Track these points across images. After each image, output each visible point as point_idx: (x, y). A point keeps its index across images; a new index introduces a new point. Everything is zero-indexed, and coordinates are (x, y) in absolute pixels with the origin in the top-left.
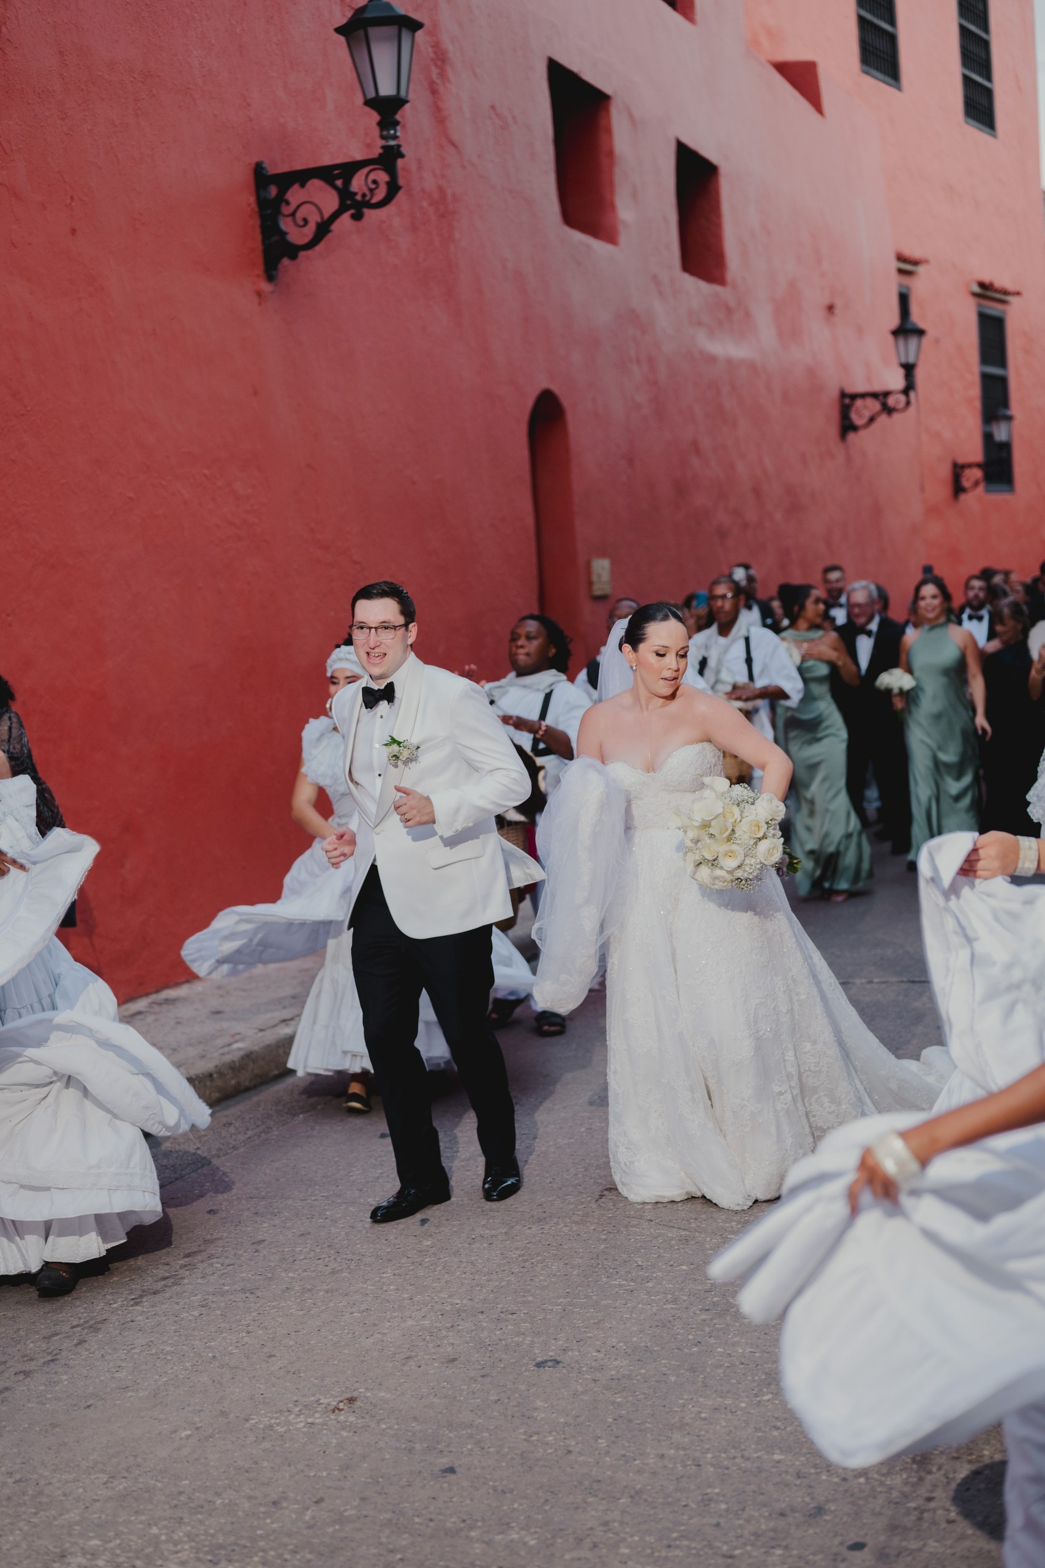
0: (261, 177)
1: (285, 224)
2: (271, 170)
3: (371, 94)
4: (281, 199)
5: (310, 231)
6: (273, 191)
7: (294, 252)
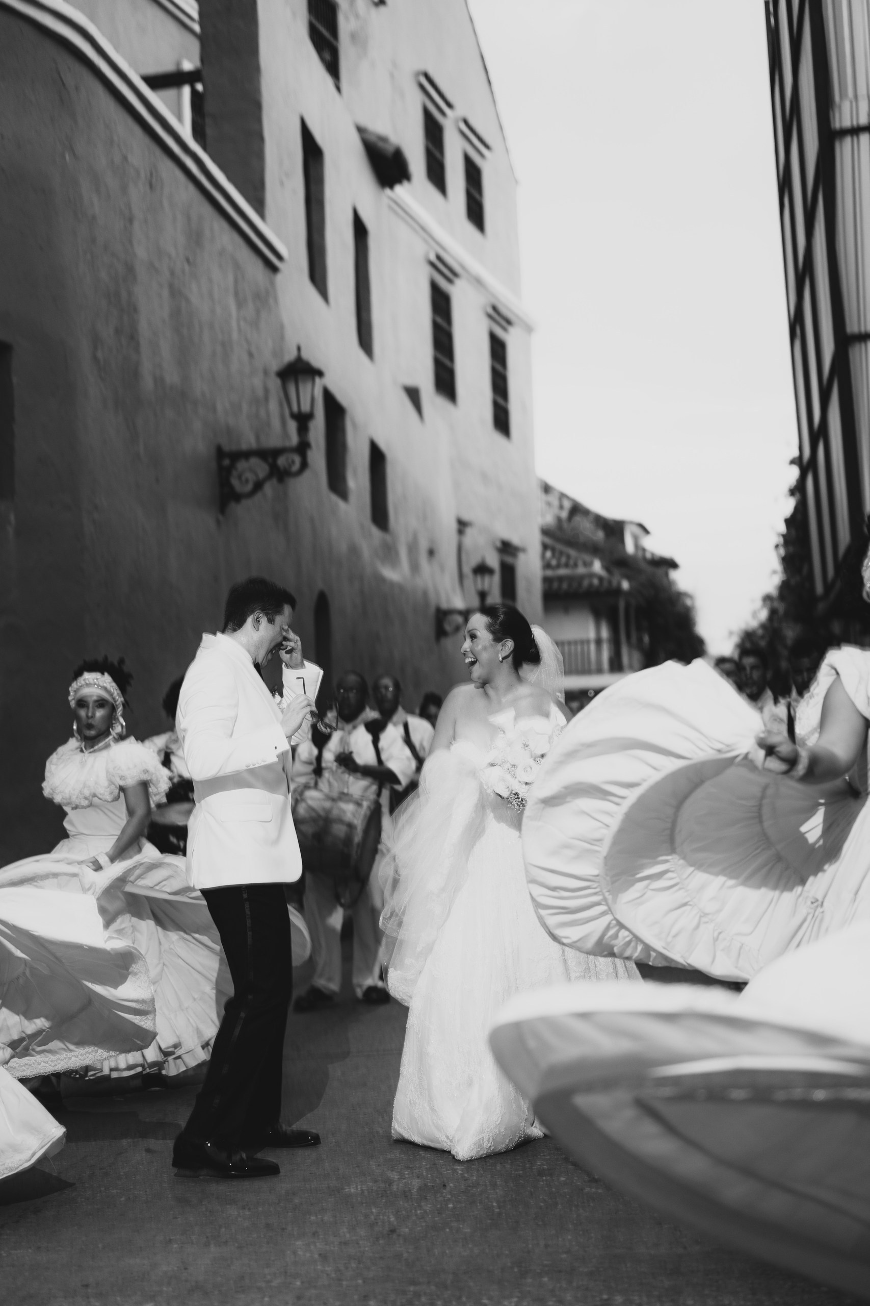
0: (220, 453)
1: (235, 482)
2: (227, 448)
3: (295, 408)
4: (232, 466)
5: (249, 487)
6: (226, 462)
7: (238, 497)
